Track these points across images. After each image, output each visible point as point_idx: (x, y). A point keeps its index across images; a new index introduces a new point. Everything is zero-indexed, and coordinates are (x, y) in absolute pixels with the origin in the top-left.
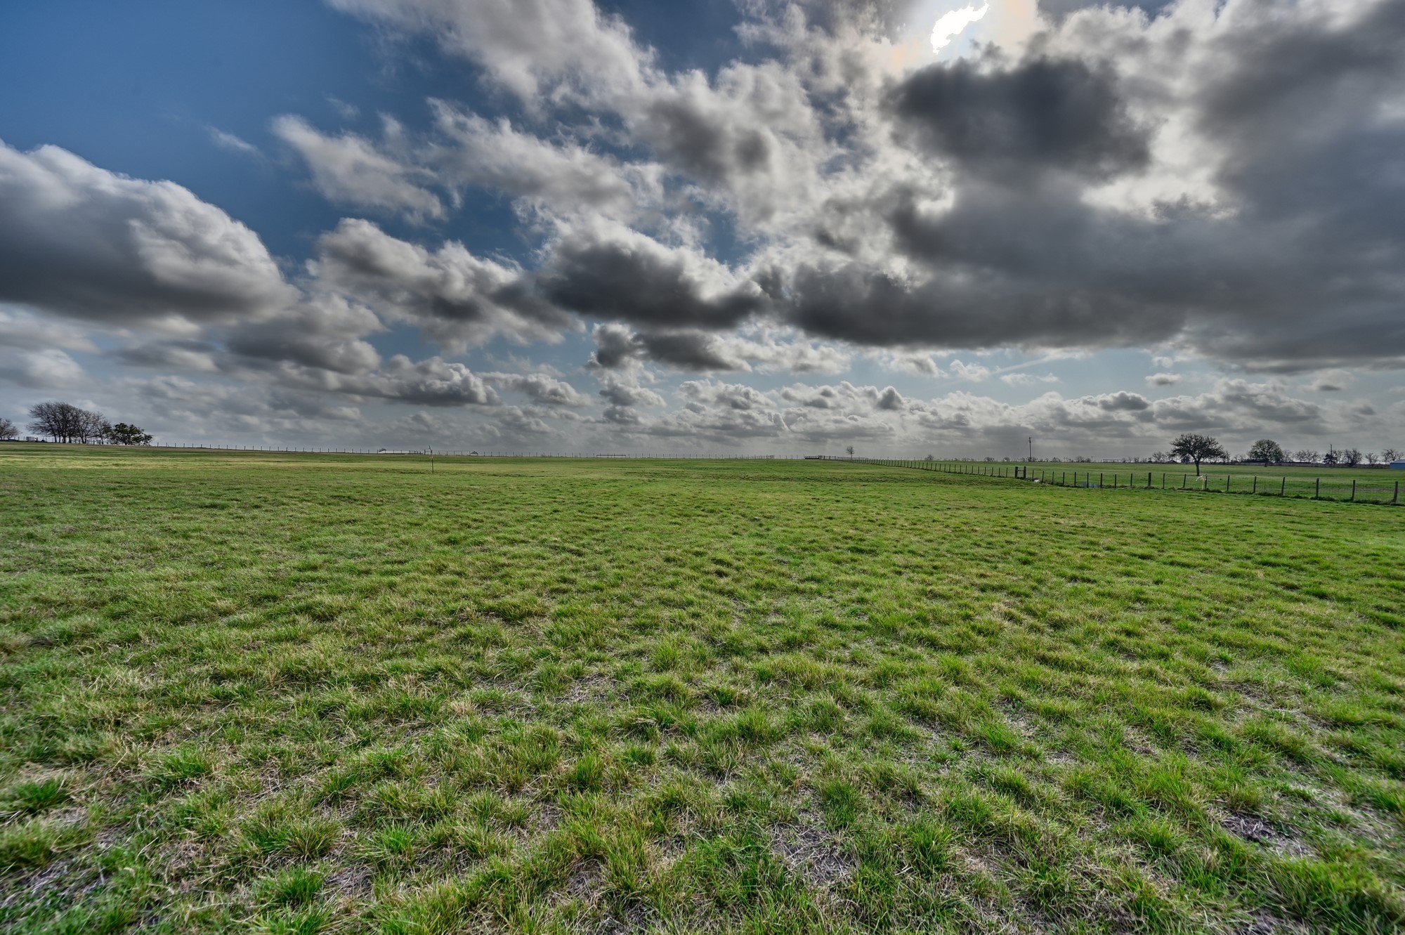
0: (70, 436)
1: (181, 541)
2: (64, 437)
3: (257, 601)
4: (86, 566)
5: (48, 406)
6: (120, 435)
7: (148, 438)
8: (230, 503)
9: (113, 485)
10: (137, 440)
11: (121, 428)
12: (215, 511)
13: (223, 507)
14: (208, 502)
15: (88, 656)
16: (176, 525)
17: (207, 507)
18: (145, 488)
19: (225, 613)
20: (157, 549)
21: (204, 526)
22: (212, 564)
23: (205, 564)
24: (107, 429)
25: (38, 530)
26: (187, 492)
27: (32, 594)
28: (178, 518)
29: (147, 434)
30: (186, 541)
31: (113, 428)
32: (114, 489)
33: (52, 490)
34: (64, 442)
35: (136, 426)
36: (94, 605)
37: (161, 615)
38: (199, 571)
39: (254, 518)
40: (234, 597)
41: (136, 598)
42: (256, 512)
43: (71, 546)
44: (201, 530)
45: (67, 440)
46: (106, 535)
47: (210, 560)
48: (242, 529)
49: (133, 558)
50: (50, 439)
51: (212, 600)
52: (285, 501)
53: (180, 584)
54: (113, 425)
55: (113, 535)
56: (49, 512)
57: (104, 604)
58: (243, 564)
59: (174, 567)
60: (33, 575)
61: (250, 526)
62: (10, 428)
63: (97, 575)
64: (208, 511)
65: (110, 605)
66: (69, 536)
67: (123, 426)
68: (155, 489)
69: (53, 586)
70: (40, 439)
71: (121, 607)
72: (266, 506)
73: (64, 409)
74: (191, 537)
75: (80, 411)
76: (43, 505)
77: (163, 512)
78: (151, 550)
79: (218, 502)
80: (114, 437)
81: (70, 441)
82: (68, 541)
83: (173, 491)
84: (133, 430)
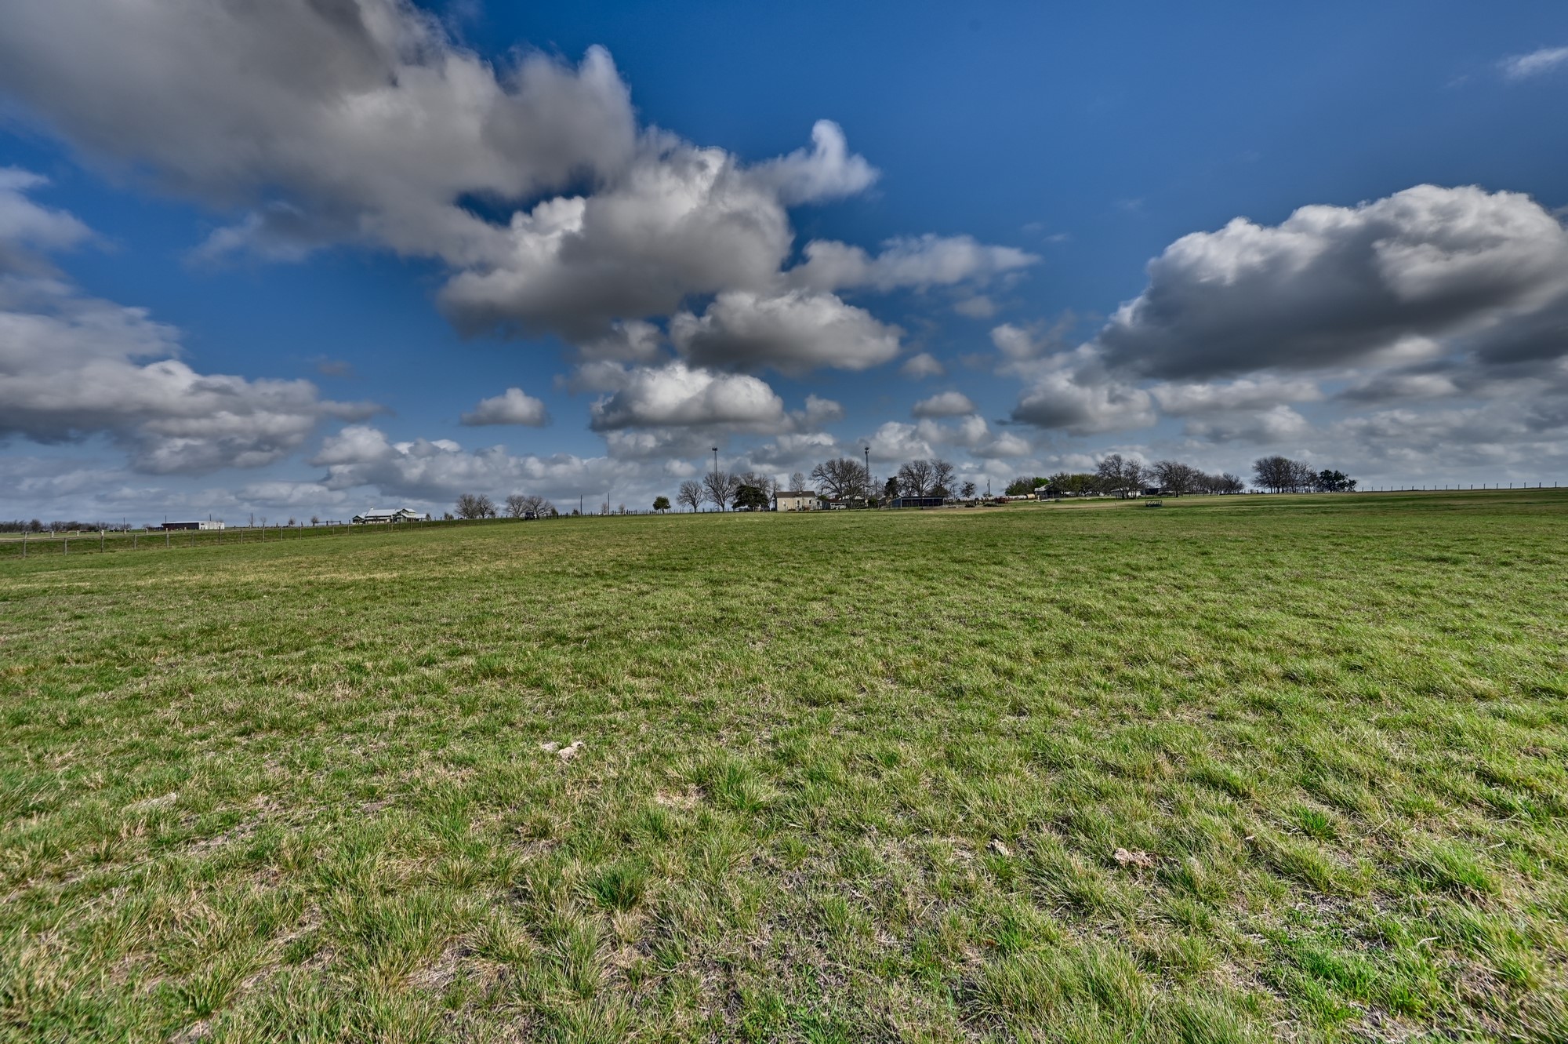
0: (1283, 486)
1: (1410, 598)
2: (1278, 488)
3: (1533, 692)
4: (1316, 611)
5: (1266, 461)
6: (1325, 483)
7: (1353, 483)
8: (1466, 557)
9: (1326, 534)
10: (1342, 486)
11: (1326, 474)
12: (1445, 566)
13: (1456, 562)
14: (1435, 554)
15: (1332, 702)
16: (1400, 579)
17: (1433, 560)
18: (1357, 536)
19: (1482, 697)
20: (1383, 604)
21: (1435, 583)
22: (1454, 631)
23: (1445, 630)
24: (1313, 477)
25: (1271, 572)
26: (1405, 543)
27: (1278, 631)
28: (1400, 571)
29: (1352, 479)
30: (1416, 599)
31: (1319, 476)
32: (1328, 537)
33: (1276, 536)
34: (1278, 492)
35: (1341, 471)
36: (1330, 652)
37: (1401, 679)
38: (1439, 636)
39: (1503, 579)
40: (1494, 677)
41: (1371, 654)
42: (1505, 570)
43: (1301, 591)
44: (1430, 588)
45: (1281, 490)
46: (1329, 583)
47: (1449, 625)
48: (1489, 591)
49: (1359, 610)
50: (1267, 490)
51: (1462, 675)
52: (1553, 557)
53: (1418, 648)
54: (1318, 472)
55: (1334, 583)
56: (1280, 557)
57: (1338, 652)
58: (1498, 638)
59: (1407, 627)
60: (1275, 614)
61: (1500, 588)
62: (1239, 483)
63: (1328, 622)
64: (1435, 565)
65: (1345, 655)
66: (1297, 581)
67: (1327, 472)
68: (1368, 538)
69: (1293, 626)
70: (1260, 491)
71: (1357, 660)
72: (1520, 564)
73: (1278, 462)
74: (1421, 594)
75: (1290, 462)
76: (1272, 551)
77: (1383, 564)
78: (1377, 604)
79: (1448, 555)
80: (1320, 485)
81: (1283, 491)
82: (1297, 586)
83: (1388, 540)
84: (1338, 476)
